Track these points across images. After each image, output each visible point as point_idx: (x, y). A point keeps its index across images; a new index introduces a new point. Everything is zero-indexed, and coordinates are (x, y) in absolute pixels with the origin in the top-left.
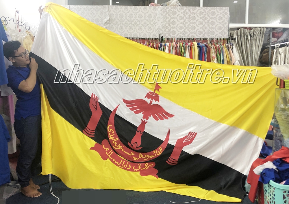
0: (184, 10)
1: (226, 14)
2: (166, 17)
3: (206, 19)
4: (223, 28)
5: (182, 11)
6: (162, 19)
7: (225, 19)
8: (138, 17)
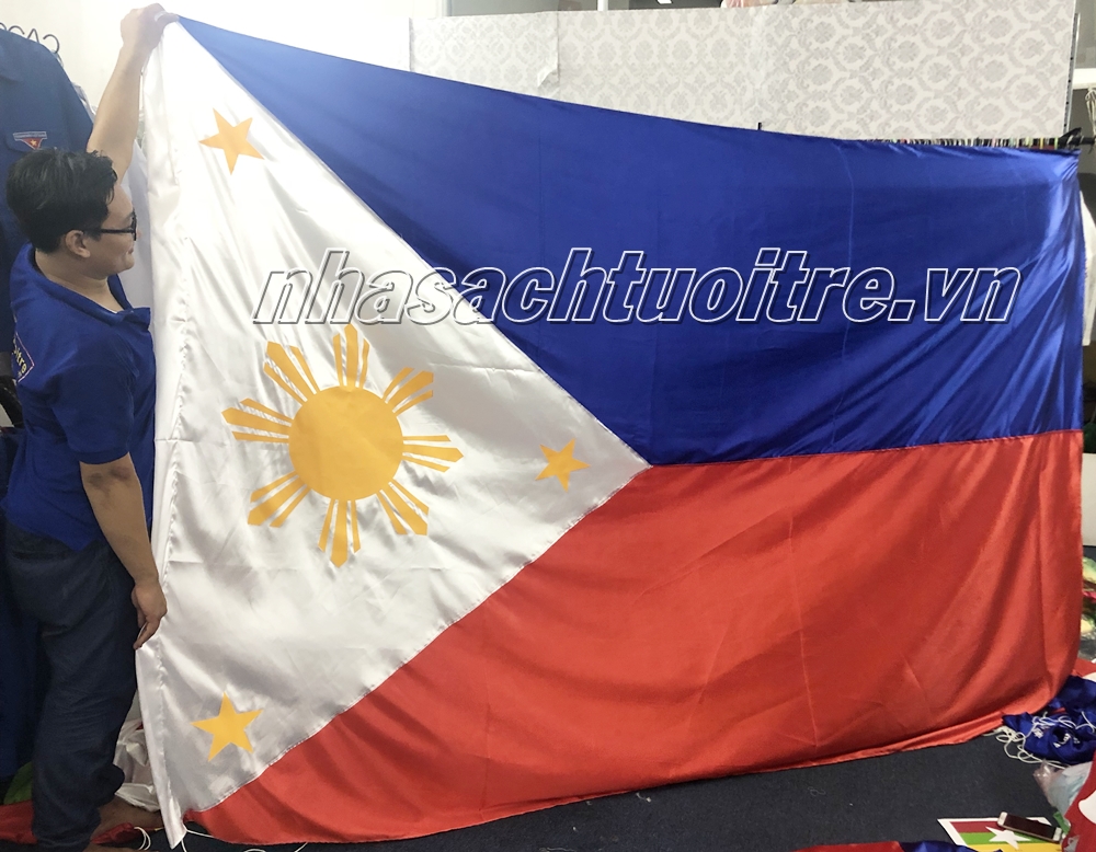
0: (868, 18)
1: (1059, 25)
2: (788, 50)
3: (963, 54)
4: (1043, 92)
5: (860, 22)
6: (771, 62)
7: (1053, 52)
8: (674, 53)
